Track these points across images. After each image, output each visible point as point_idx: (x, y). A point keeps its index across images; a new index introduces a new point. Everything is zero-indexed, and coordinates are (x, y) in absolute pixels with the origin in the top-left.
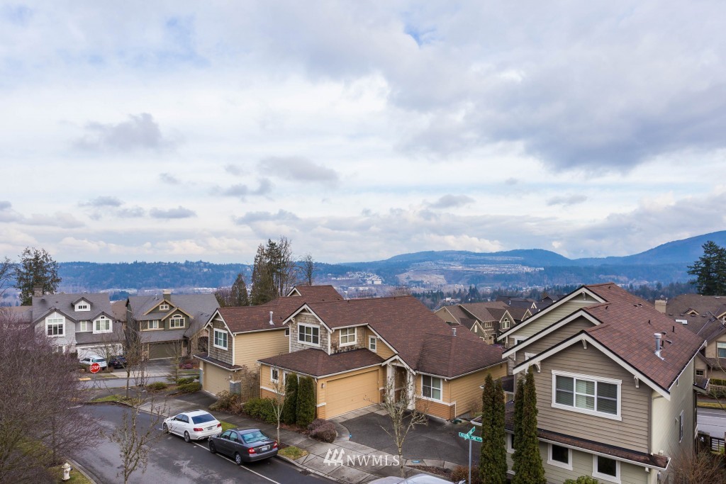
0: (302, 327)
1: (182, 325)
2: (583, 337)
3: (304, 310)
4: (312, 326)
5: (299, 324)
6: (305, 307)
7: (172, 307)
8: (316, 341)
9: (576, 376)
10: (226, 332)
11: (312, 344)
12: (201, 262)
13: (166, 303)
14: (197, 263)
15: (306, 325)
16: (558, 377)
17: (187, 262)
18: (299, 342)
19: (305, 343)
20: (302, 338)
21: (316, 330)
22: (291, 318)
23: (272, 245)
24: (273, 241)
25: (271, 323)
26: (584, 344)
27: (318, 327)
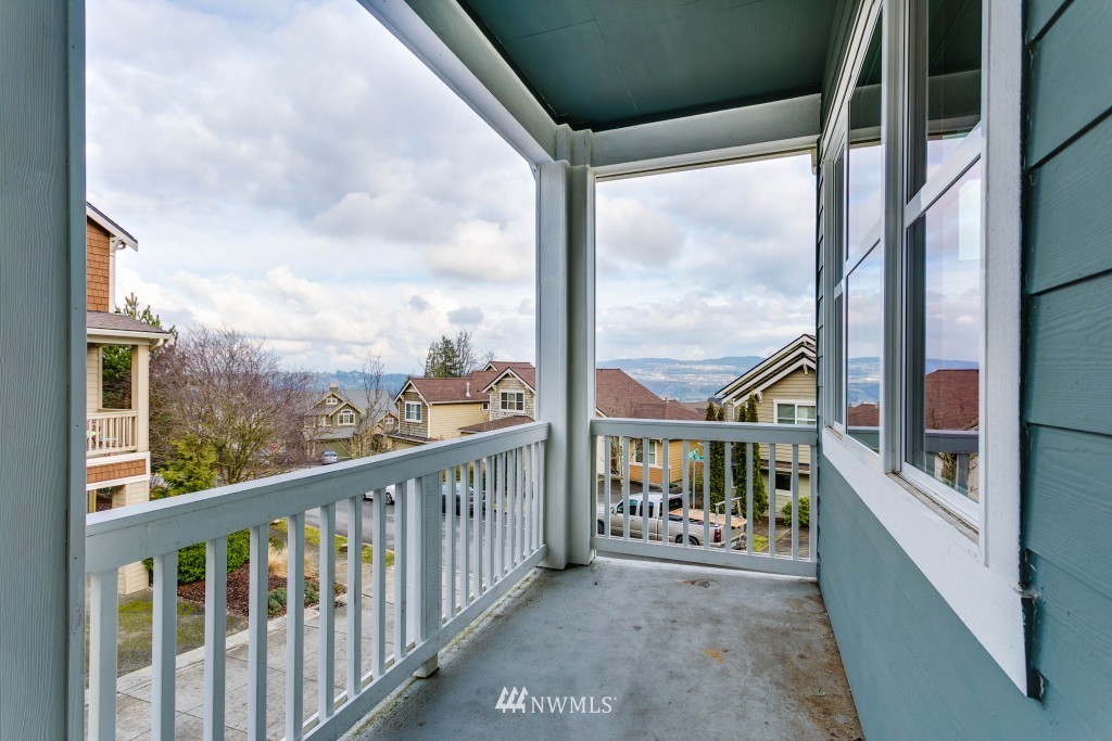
0: (504, 395)
1: (351, 421)
2: (804, 361)
3: (507, 375)
4: (515, 392)
5: (501, 391)
6: (509, 371)
7: (340, 401)
8: (520, 407)
9: (797, 402)
10: (420, 403)
11: (516, 412)
12: (355, 371)
13: (334, 396)
14: (351, 373)
15: (508, 391)
16: (779, 405)
17: (338, 372)
18: (501, 410)
19: (508, 410)
20: (504, 406)
21: (520, 396)
22: (492, 385)
23: (447, 342)
24: (448, 338)
25: (468, 394)
26: (805, 368)
27: (523, 392)
